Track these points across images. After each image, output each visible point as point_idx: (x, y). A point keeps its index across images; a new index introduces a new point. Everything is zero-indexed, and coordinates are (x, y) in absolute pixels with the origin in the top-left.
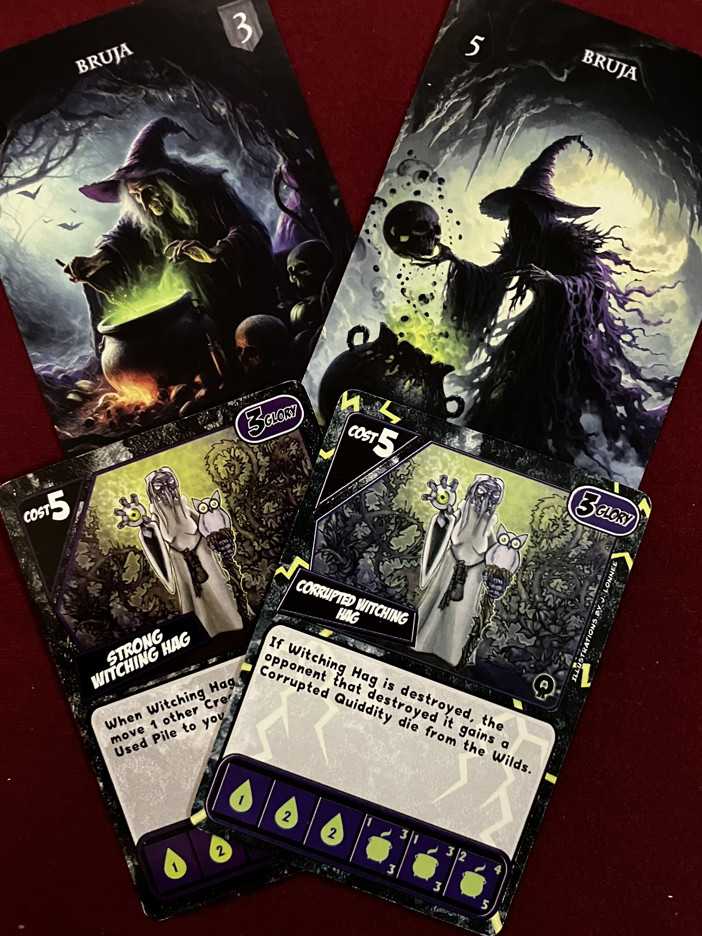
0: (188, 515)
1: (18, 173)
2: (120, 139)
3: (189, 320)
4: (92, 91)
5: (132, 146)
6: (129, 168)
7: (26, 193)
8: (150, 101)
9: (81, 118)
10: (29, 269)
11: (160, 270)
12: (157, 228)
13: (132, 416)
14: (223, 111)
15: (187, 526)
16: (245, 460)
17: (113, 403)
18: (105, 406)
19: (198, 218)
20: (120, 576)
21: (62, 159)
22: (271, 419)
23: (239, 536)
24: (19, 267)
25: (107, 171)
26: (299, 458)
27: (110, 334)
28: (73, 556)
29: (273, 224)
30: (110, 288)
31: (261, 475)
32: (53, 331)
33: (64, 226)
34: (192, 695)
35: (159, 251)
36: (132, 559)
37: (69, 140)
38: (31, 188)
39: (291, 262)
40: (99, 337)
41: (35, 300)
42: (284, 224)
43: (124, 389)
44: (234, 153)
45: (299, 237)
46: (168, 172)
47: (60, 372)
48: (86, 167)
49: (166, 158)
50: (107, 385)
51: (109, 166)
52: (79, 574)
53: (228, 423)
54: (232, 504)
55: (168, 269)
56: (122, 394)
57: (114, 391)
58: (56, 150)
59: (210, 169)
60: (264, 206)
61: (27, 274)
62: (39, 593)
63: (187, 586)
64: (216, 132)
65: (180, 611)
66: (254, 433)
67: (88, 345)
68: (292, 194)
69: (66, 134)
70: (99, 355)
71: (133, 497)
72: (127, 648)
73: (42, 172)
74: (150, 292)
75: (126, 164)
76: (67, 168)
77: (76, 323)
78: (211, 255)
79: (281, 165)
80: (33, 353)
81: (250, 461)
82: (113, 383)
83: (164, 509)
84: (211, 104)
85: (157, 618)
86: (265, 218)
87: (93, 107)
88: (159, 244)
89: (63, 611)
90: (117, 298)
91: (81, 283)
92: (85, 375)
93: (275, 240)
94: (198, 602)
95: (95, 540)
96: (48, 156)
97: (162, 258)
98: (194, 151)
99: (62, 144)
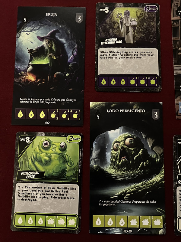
0: (130, 20)
1: (27, 29)
2: (48, 30)
3: (47, 68)
4: (47, 20)
5: (50, 32)
6: (47, 36)
7: (27, 33)
8: (56, 25)
9: (43, 24)
10: (21, 47)
11: (45, 57)
12: (48, 49)
13: (29, 82)
14: (69, 32)
15: (129, 22)
16: (144, 14)
17: (27, 78)
18: (25, 78)
19: (56, 50)
20: (113, 26)
21: (36, 30)
22: (151, 9)
23: (138, 27)
24: (20, 46)
25: (43, 35)
26: (154, 18)
27: (31, 65)
28: (106, 20)
29: (70, 57)
30: (35, 57)
31: (146, 18)
32: (21, 60)
33: (31, 42)
34: (119, 52)
35: (47, 54)
36: (117, 24)
37: (39, 27)
38: (28, 33)
39: (70, 65)
40: (29, 65)
41: (20, 54)
42: (72, 57)
43: (30, 76)
44: (68, 41)
45: (74, 61)
46: (54, 40)
47: (19, 68)
48: (40, 33)
49: (55, 37)
50: (27, 74)
51: (44, 34)
52: (106, 23)
53: (143, 7)
54: (139, 21)
55: (47, 58)
56: (29, 77)
57: (28, 76)
58: (36, 28)
59: (62, 42)
60: (70, 53)
61: (21, 48)
62: (97, 24)
63: (125, 32)
64: (66, 36)
65: (122, 36)
66: (147, 10)
67: (26, 66)
68: (76, 53)
69: (39, 26)
70: (28, 68)
71: (121, 13)
72: (110, 39)
73: (31, 31)
74: (42, 60)
75: (47, 35)
76: (36, 32)
77: (26, 61)
78: (56, 58)
79: (76, 47)
80: (16, 63)
81: (144, 15)
82: (28, 74)
83: (126, 18)
84: (67, 30)
85: (117, 36)
86: (69, 55)
87: (46, 23)
88: (47, 52)
89: (100, 29)
90: (35, 59)
91: (30, 54)
92: (23, 71)
93: (69, 60)
94: (126, 36)
95: (111, 18)
96: (34, 28)
97: (47, 55)
98: (60, 38)
99: (37, 27)
